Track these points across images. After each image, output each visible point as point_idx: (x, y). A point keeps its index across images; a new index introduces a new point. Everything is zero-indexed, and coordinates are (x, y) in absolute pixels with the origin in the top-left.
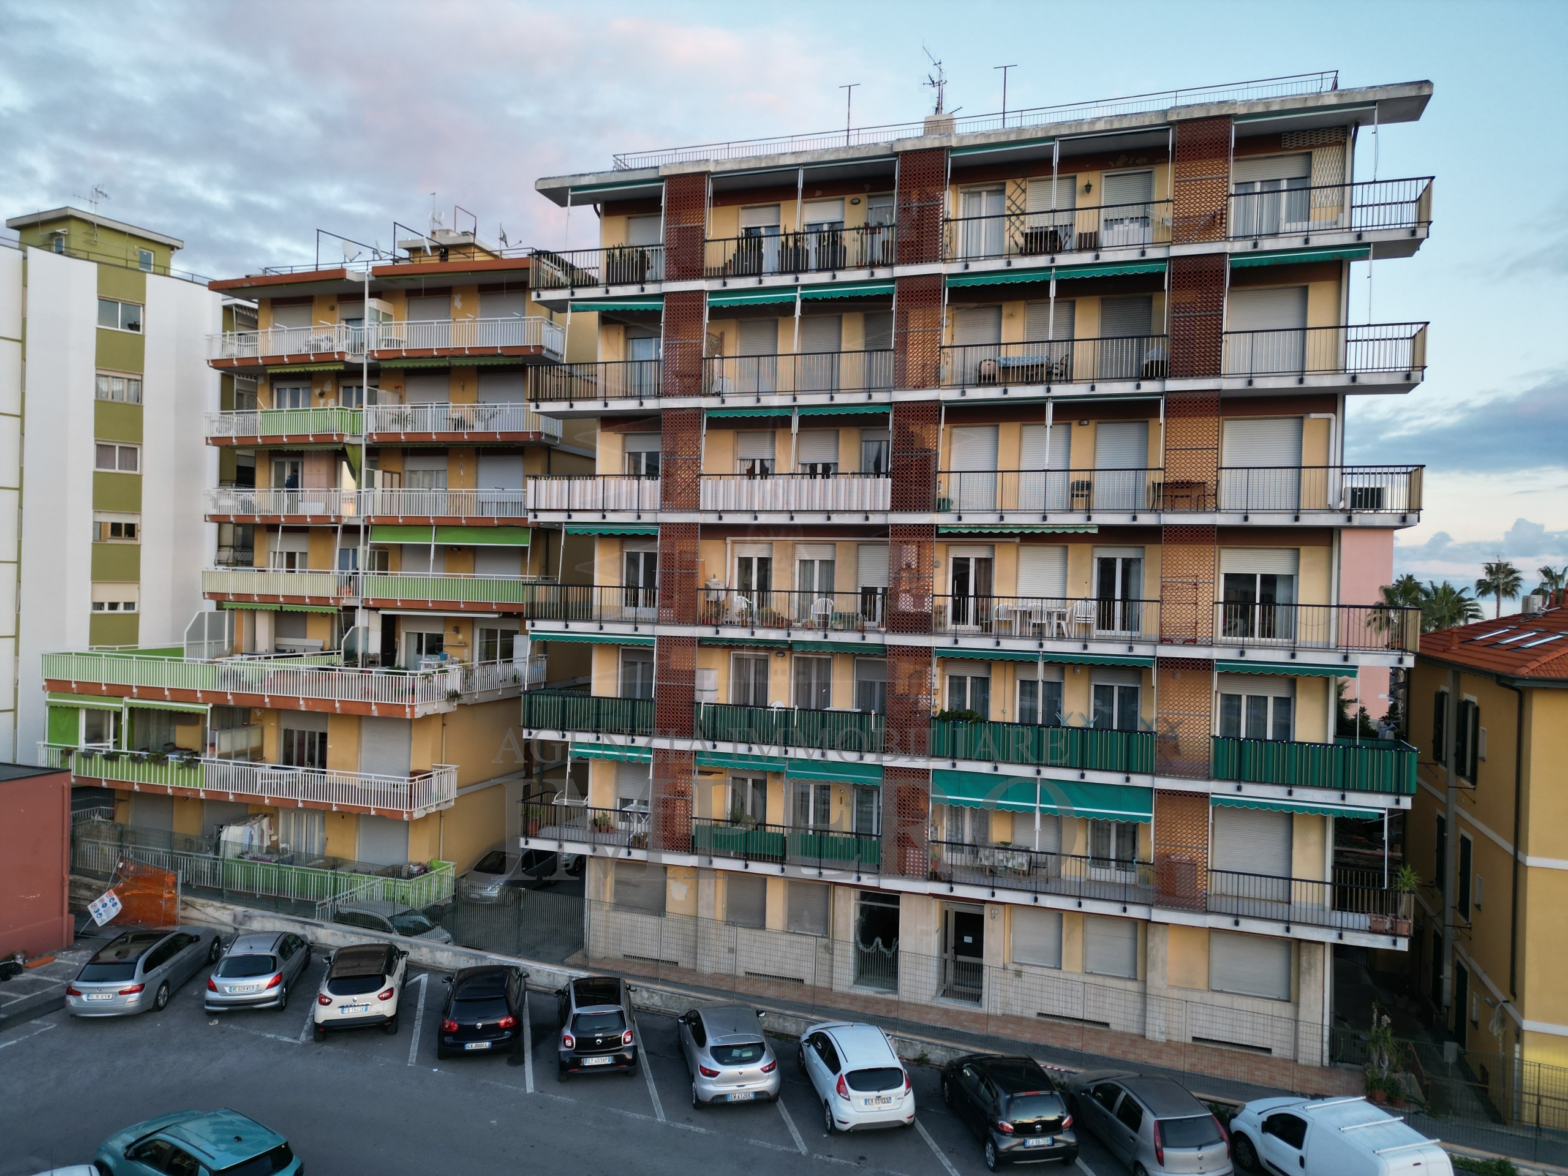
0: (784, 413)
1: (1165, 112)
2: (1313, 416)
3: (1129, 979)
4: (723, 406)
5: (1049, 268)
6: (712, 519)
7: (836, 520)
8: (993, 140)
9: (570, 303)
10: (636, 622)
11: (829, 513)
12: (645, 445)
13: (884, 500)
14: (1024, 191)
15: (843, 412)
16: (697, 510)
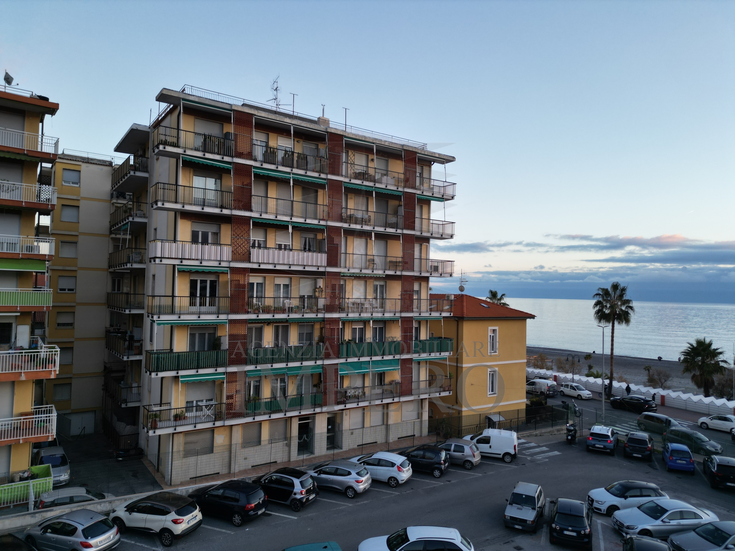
0: (286, 224)
1: (403, 146)
2: (424, 244)
3: (381, 425)
4: (261, 217)
5: (373, 187)
6: (255, 266)
7: (307, 269)
8: (357, 138)
9: (181, 155)
10: (200, 314)
11: (304, 266)
12: (201, 228)
13: (324, 263)
14: (354, 155)
15: (309, 226)
16: (249, 261)
